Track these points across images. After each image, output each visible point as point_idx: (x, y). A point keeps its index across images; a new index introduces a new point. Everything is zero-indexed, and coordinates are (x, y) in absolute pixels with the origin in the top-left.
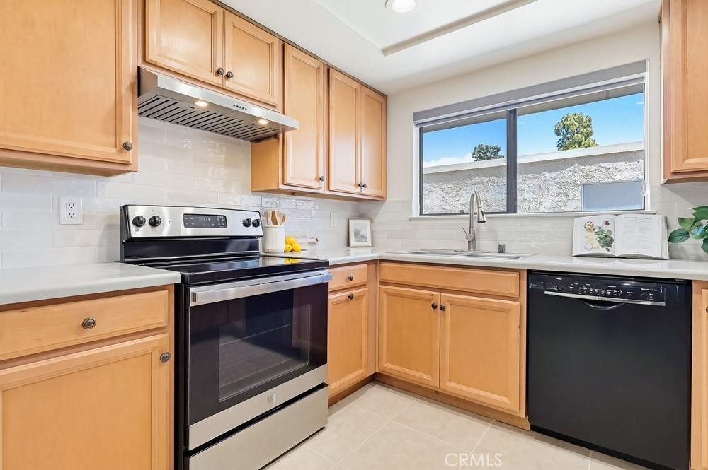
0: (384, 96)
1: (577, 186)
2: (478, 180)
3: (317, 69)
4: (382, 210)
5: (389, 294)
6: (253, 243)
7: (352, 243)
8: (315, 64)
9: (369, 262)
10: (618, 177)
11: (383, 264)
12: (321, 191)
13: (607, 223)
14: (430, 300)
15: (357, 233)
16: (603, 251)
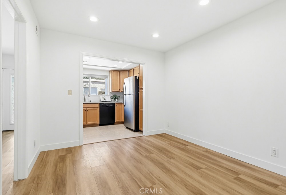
13: (105, 97)
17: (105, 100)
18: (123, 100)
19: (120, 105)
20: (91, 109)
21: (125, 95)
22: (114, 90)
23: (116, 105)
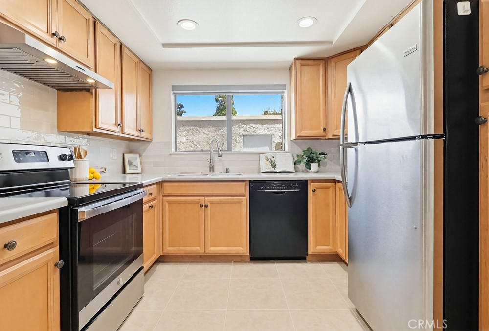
0: (151, 70)
1: (241, 135)
2: (187, 128)
3: (115, 44)
4: (148, 148)
5: (169, 203)
6: (64, 173)
7: (128, 171)
8: (114, 40)
9: (158, 183)
10: (258, 132)
11: (165, 184)
12: (118, 134)
13: (273, 157)
14: (198, 203)
15: (130, 164)
16: (273, 170)
17: (274, 165)
18: (339, 168)
19: (328, 188)
20: (220, 203)
21: (351, 145)
22: (305, 133)
23: (311, 187)
